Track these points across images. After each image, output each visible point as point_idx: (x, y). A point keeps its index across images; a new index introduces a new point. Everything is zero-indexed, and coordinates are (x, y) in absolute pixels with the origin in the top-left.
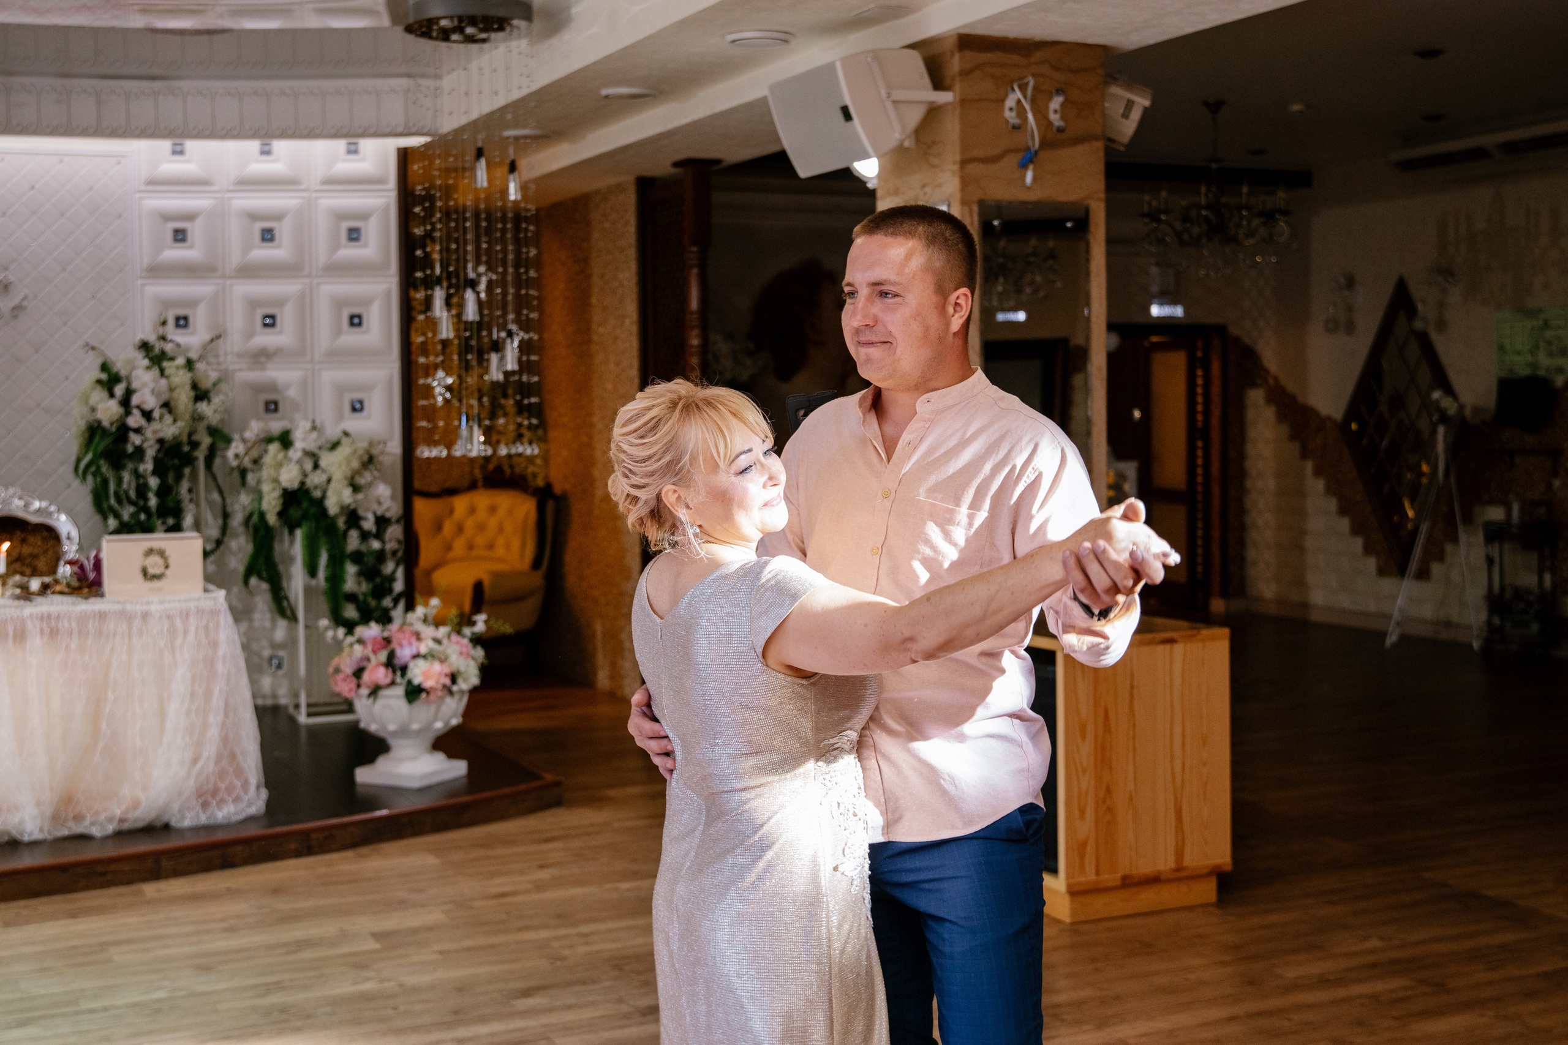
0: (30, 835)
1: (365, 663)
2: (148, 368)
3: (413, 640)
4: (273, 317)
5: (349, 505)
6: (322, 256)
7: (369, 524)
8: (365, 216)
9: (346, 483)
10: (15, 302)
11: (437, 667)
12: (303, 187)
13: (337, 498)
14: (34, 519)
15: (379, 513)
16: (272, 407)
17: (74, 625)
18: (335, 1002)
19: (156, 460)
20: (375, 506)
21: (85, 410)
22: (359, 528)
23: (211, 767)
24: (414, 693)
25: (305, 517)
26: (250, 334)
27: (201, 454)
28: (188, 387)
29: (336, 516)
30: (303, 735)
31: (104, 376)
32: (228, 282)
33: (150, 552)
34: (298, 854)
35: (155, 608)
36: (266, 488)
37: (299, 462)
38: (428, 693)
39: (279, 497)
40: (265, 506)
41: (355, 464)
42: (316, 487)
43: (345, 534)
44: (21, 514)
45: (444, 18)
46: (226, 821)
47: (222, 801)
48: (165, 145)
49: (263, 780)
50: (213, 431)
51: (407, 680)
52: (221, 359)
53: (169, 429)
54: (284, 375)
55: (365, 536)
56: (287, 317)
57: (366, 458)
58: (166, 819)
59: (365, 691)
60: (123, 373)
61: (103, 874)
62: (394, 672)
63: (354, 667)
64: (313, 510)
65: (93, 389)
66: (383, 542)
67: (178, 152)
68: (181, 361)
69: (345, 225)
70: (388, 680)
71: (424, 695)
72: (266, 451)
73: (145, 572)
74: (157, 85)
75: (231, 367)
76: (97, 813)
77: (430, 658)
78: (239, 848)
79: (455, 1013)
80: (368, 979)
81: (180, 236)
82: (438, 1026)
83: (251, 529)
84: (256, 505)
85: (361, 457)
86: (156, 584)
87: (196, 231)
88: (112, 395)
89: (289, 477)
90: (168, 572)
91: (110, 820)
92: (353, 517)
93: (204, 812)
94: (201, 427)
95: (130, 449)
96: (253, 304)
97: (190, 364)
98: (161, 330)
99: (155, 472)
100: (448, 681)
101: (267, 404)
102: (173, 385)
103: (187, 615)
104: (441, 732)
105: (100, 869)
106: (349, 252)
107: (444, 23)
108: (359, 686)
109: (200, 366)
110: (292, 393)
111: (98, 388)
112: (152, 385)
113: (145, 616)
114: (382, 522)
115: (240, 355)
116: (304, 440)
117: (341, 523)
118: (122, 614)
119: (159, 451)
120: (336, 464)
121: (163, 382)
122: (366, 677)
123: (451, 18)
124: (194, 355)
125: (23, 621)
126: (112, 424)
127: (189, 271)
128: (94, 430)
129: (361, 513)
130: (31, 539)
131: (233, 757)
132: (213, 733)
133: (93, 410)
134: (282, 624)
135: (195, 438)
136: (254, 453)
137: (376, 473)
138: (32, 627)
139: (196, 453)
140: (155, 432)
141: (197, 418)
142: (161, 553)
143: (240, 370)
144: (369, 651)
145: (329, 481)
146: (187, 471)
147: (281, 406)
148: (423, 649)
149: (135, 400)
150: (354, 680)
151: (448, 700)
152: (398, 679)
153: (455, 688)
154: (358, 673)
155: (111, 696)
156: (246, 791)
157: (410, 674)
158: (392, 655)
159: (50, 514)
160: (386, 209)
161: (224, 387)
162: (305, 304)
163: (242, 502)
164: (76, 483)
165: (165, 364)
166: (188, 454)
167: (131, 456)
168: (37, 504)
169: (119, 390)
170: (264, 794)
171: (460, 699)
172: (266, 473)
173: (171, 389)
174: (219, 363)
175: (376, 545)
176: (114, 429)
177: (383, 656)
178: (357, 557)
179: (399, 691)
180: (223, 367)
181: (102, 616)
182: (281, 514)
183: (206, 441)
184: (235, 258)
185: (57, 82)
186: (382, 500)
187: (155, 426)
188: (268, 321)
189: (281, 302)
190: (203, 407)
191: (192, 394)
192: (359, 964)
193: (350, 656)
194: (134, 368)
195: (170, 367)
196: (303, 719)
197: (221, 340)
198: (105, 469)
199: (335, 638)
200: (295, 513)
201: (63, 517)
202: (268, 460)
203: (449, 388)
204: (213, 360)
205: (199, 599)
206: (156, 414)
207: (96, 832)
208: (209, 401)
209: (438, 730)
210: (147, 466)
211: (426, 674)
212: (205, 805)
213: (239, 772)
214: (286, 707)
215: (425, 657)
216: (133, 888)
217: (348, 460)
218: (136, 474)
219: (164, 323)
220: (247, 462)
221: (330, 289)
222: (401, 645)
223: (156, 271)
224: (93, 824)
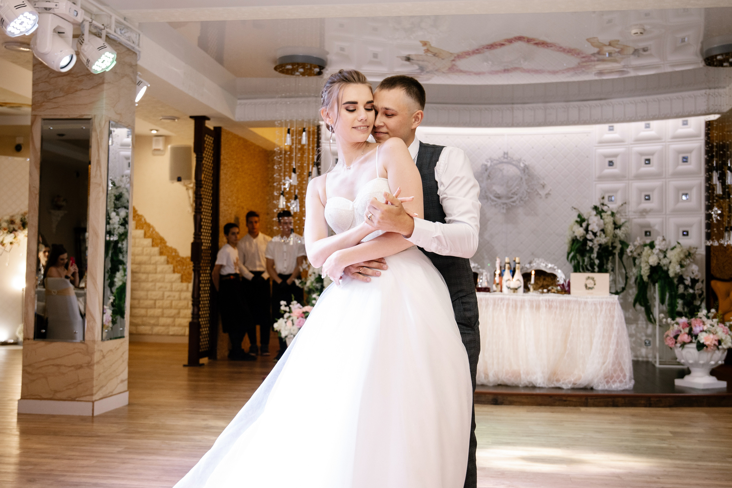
0: (540, 384)
1: (679, 333)
2: (596, 215)
3: (701, 324)
4: (649, 196)
5: (679, 273)
6: (670, 169)
7: (688, 282)
8: (690, 151)
9: (677, 263)
10: (547, 192)
11: (711, 336)
12: (663, 140)
13: (674, 270)
14: (548, 271)
15: (692, 277)
16: (647, 233)
17: (558, 304)
18: (648, 448)
19: (598, 253)
20: (691, 275)
21: (571, 233)
22: (684, 284)
23: (610, 367)
24: (701, 346)
25: (660, 278)
26: (639, 203)
27: (617, 252)
28: (611, 223)
29: (673, 278)
30: (657, 371)
31: (579, 220)
32: (630, 182)
33: (588, 278)
34: (645, 406)
35: (589, 300)
36: (643, 265)
37: (657, 254)
38: (707, 347)
39: (648, 270)
40: (642, 273)
41: (682, 256)
42: (664, 265)
43: (677, 287)
44: (544, 269)
45: (719, 55)
46: (616, 389)
47: (614, 382)
48: (606, 127)
49: (632, 377)
50: (622, 242)
51: (697, 340)
52: (627, 214)
53: (603, 240)
54: (653, 220)
55: (686, 287)
56: (655, 197)
57: (687, 254)
58: (592, 385)
59: (678, 345)
60: (586, 218)
61: (565, 401)
62: (692, 337)
63: (675, 334)
64: (663, 275)
65: (574, 224)
66: (694, 290)
67: (611, 129)
68: (609, 213)
69: (681, 156)
70: (689, 340)
71: (705, 348)
72: (644, 250)
73: (586, 286)
74: (603, 102)
75: (631, 217)
76: (565, 380)
77: (708, 332)
78: (620, 399)
79: (699, 458)
80: (664, 443)
81: (611, 163)
82: (691, 460)
83: (637, 284)
84: (639, 273)
85: (685, 253)
86: (590, 291)
87: (617, 161)
88: (581, 226)
89: (653, 260)
90: (595, 287)
91: (570, 382)
92: (681, 279)
93: (607, 385)
94: (617, 240)
95: (588, 248)
96: (640, 190)
97: (613, 214)
98: (602, 201)
99: (598, 258)
100: (717, 343)
101: (646, 232)
102: (605, 222)
103: (602, 304)
104: (714, 367)
105: (564, 398)
106: (683, 167)
107: (719, 57)
108: (676, 343)
109: (618, 216)
110: (657, 228)
111: (576, 224)
112: (597, 222)
113: (586, 303)
114: (694, 281)
115: (635, 212)
116: (659, 245)
117: (675, 281)
118: (576, 301)
119: (599, 249)
120: (674, 256)
121: (602, 221)
122: (679, 338)
123: (722, 55)
124: (615, 211)
125: (539, 301)
126: (580, 237)
127: (614, 178)
128: (574, 240)
129: (685, 277)
130: (547, 279)
131: (620, 364)
132: (611, 352)
133: (574, 232)
134: (650, 326)
135: (615, 245)
136: (639, 251)
137: (692, 260)
138: (543, 304)
139: (615, 251)
140: (598, 241)
141: (615, 236)
142: (593, 279)
143: (635, 218)
144: (681, 328)
145: (670, 262)
146: (610, 258)
147: (652, 233)
148: (705, 328)
149: (590, 228)
150: (674, 340)
151: (717, 352)
152: (694, 341)
153: (720, 347)
154: (676, 337)
155: (571, 334)
156: (625, 379)
157: (699, 338)
158: (691, 330)
159: (555, 269)
160: (700, 148)
161: (627, 224)
162: (663, 191)
163: (634, 272)
164: (568, 264)
165: (603, 214)
166: (612, 251)
167: (588, 251)
168: (550, 265)
169: (584, 224)
170: (633, 382)
171: (723, 353)
172: (643, 258)
173: (605, 224)
174: (626, 216)
175: (691, 291)
176: (581, 240)
177: (687, 330)
178: (682, 296)
179: (694, 345)
180: (628, 217)
181: (569, 302)
182: (649, 277)
183: (619, 246)
184: (633, 171)
185: (563, 104)
186: (694, 272)
187: (598, 238)
188: (647, 198)
189: (652, 190)
190: (618, 231)
191: (613, 226)
192: (662, 439)
193: (673, 330)
194: (590, 216)
195: (604, 215)
196: (657, 365)
197: (627, 206)
198: (578, 257)
199: (666, 322)
200: (656, 277)
201: (559, 271)
202: (644, 253)
203: (719, 215)
204: (623, 214)
205: (607, 298)
206: (598, 234)
207: (564, 387)
208: (620, 229)
209: (712, 365)
210: (594, 255)
211: (706, 339)
212: (608, 382)
213: (622, 370)
214: (651, 362)
215: (706, 332)
216: (577, 408)
217: (679, 254)
218: (590, 257)
219: (603, 198)
220: (635, 254)
221: (674, 183)
222: (695, 326)
223: (602, 178)
224: (563, 384)
